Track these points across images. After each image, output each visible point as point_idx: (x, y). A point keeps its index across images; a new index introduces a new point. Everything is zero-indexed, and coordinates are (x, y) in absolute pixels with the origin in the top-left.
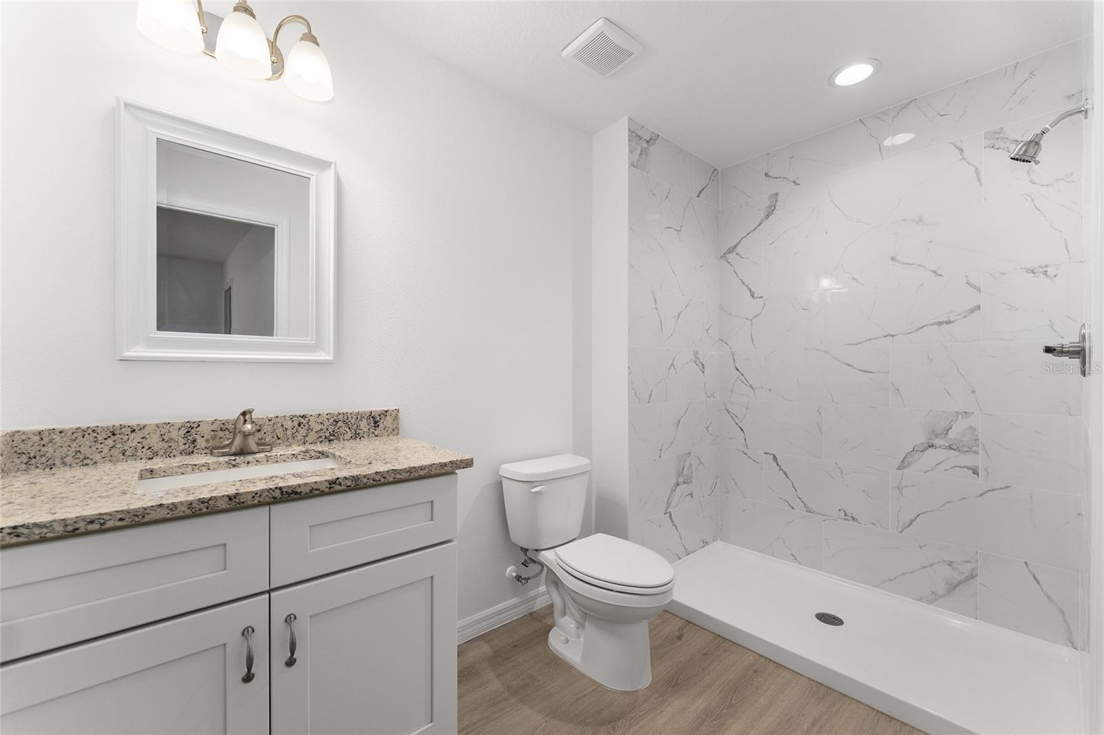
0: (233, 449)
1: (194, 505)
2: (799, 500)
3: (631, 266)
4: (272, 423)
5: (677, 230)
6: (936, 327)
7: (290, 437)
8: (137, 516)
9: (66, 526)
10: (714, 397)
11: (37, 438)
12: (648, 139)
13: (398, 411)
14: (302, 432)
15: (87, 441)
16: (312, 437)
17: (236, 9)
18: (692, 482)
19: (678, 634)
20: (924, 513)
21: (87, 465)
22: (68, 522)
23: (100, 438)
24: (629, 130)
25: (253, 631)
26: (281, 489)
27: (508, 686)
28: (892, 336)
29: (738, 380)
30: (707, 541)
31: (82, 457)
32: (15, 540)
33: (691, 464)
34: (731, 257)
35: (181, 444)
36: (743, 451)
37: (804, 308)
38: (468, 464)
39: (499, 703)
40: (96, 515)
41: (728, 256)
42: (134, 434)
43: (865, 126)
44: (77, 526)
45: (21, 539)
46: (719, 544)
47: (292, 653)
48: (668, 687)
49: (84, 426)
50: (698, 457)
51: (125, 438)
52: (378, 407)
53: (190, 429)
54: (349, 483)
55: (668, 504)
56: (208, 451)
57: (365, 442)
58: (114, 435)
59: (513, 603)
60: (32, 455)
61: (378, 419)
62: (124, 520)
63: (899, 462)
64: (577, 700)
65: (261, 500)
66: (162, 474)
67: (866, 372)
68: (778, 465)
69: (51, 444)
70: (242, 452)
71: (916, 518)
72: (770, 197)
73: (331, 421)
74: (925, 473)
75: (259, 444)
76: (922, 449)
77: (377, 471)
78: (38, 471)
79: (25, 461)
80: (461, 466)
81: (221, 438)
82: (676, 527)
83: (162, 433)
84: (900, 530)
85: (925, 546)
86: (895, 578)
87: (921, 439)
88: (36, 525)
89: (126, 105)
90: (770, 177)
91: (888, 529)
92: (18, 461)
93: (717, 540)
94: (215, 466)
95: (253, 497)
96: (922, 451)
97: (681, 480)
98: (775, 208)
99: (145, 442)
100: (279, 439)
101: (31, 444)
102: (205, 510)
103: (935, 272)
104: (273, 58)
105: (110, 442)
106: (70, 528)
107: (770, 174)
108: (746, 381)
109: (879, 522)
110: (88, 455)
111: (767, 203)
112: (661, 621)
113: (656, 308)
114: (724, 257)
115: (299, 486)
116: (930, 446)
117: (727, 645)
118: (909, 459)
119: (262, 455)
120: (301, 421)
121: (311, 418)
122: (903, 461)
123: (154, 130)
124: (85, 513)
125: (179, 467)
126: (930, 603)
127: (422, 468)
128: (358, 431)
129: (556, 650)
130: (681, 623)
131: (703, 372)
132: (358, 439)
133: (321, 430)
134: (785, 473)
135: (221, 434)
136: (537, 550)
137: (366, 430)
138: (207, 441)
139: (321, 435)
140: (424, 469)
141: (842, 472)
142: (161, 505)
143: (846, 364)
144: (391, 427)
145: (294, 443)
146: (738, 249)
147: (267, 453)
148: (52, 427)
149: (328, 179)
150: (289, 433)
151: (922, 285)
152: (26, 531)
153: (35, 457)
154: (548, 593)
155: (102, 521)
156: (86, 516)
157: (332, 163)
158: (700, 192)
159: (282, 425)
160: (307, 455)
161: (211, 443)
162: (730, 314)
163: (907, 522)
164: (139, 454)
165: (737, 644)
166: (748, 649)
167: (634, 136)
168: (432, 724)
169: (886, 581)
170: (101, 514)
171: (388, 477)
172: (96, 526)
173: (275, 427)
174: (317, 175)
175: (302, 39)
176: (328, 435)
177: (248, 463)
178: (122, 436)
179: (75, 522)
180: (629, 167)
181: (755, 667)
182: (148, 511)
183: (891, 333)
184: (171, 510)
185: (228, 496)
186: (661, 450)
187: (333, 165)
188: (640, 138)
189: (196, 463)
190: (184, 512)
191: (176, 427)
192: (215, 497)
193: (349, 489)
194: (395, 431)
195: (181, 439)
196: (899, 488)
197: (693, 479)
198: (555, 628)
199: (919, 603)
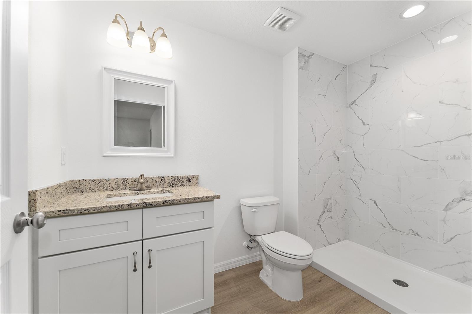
0: (138, 189)
1: (117, 207)
2: (388, 223)
3: (300, 113)
4: (152, 179)
5: (324, 96)
6: (467, 137)
7: (158, 184)
8: (99, 209)
9: (78, 211)
10: (344, 172)
11: (79, 182)
12: (308, 56)
13: (198, 176)
14: (162, 183)
15: (93, 184)
16: (166, 185)
17: (138, 29)
18: (332, 211)
19: (319, 279)
20: (459, 235)
21: (93, 192)
22: (79, 210)
23: (97, 183)
24: (299, 53)
25: (137, 253)
26: (146, 203)
27: (240, 291)
28: (440, 142)
29: (357, 164)
30: (340, 239)
31: (91, 189)
32: (64, 214)
33: (331, 203)
34: (353, 106)
35: (122, 186)
36: (359, 198)
37: (390, 129)
38: (218, 197)
39: (234, 297)
40: (87, 208)
41: (351, 106)
42: (107, 182)
43: (425, 36)
44: (81, 211)
45: (66, 214)
46: (347, 241)
47: (150, 264)
48: (310, 302)
49: (92, 179)
50: (335, 200)
51: (104, 183)
52: (190, 174)
53: (124, 181)
54: (170, 202)
55: (319, 221)
56: (130, 189)
57: (185, 187)
58: (101, 182)
59: (246, 257)
60: (77, 188)
61: (190, 179)
62: (95, 210)
63: (444, 207)
64: (268, 301)
65: (139, 206)
66: (114, 196)
67: (424, 160)
68: (377, 205)
69: (82, 185)
70: (140, 190)
71: (454, 237)
72: (373, 76)
73: (173, 179)
74: (460, 213)
75: (146, 187)
76: (458, 201)
77: (182, 198)
78: (79, 193)
79: (75, 190)
80: (215, 198)
81: (134, 184)
82: (323, 232)
83: (116, 182)
84: (445, 242)
85: (460, 252)
86: (442, 267)
87: (458, 196)
88: (70, 210)
89: (105, 68)
90: (372, 66)
91: (438, 242)
92: (73, 190)
93: (346, 239)
94: (131, 194)
95: (136, 205)
96: (458, 202)
97: (326, 210)
98: (375, 81)
99: (110, 185)
100: (154, 185)
101: (77, 184)
102: (120, 209)
103: (466, 108)
104: (152, 45)
105: (100, 184)
106: (79, 212)
107: (372, 65)
108: (360, 165)
109: (432, 237)
110: (93, 189)
111: (371, 79)
112: (312, 273)
113: (313, 132)
114: (349, 106)
115: (152, 202)
116: (463, 200)
117: (343, 288)
118: (450, 206)
119: (147, 191)
120: (162, 179)
121: (165, 178)
122: (446, 207)
123: (113, 76)
124: (84, 207)
125: (119, 194)
126: (463, 282)
127: (199, 198)
128: (183, 183)
129: (262, 279)
130: (321, 275)
131: (338, 161)
132: (183, 186)
133: (169, 182)
134: (380, 210)
135: (134, 183)
136: (255, 236)
137: (185, 183)
138: (130, 185)
139: (169, 184)
140: (200, 198)
141: (411, 211)
142: (106, 206)
143: (413, 156)
144: (195, 182)
145: (159, 187)
146: (357, 102)
147: (149, 190)
148: (83, 179)
149: (172, 87)
150: (158, 183)
151: (458, 115)
152: (67, 212)
153: (78, 189)
154: (260, 255)
155: (89, 210)
156: (84, 208)
157: (173, 81)
158: (336, 77)
159: (155, 180)
160: (162, 192)
161: (131, 186)
162: (353, 133)
163: (449, 239)
164: (109, 189)
165: (348, 288)
166: (353, 291)
167: (301, 55)
168: (203, 299)
169: (437, 268)
170: (88, 208)
171: (185, 201)
172: (87, 212)
173: (153, 181)
174: (168, 86)
175: (161, 36)
176: (172, 184)
177: (142, 193)
178: (103, 183)
179: (81, 210)
180: (299, 69)
181: (355, 300)
182: (102, 208)
183: (440, 141)
184: (109, 208)
185: (128, 204)
186: (315, 196)
187: (173, 82)
188: (304, 56)
189: (125, 193)
190: (114, 209)
191: (120, 180)
192: (124, 204)
193: (170, 205)
194: (197, 184)
195: (121, 184)
196: (444, 221)
197: (332, 210)
198: (263, 270)
199: (456, 281)
